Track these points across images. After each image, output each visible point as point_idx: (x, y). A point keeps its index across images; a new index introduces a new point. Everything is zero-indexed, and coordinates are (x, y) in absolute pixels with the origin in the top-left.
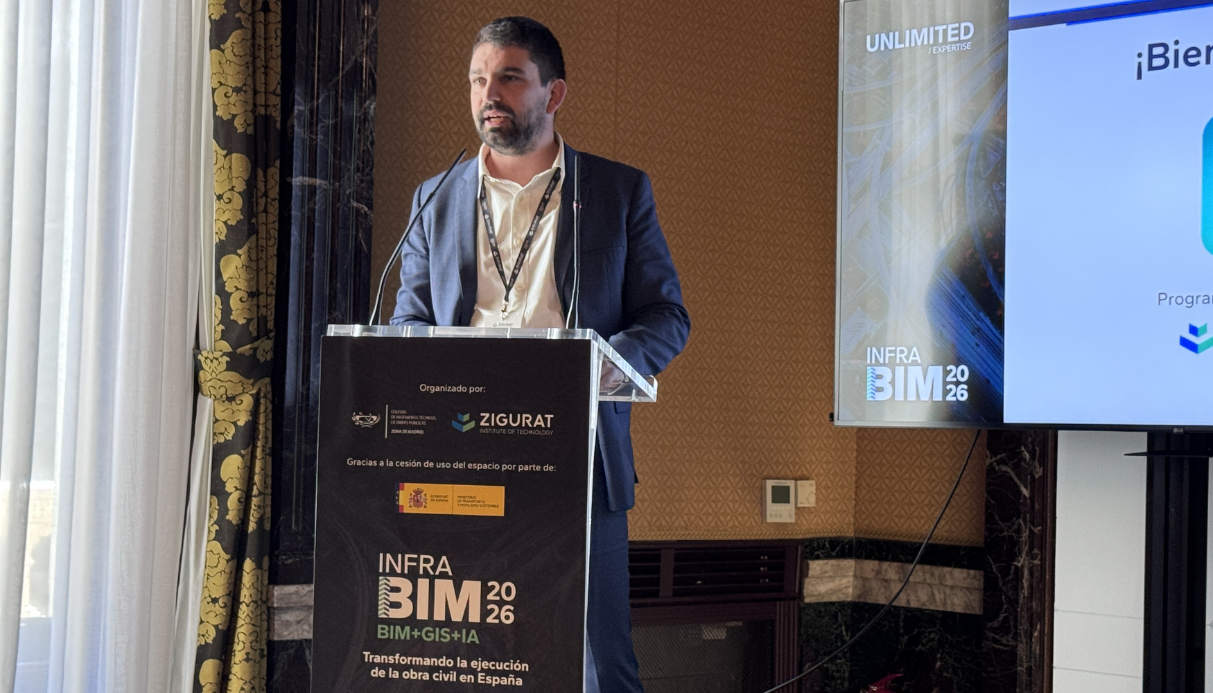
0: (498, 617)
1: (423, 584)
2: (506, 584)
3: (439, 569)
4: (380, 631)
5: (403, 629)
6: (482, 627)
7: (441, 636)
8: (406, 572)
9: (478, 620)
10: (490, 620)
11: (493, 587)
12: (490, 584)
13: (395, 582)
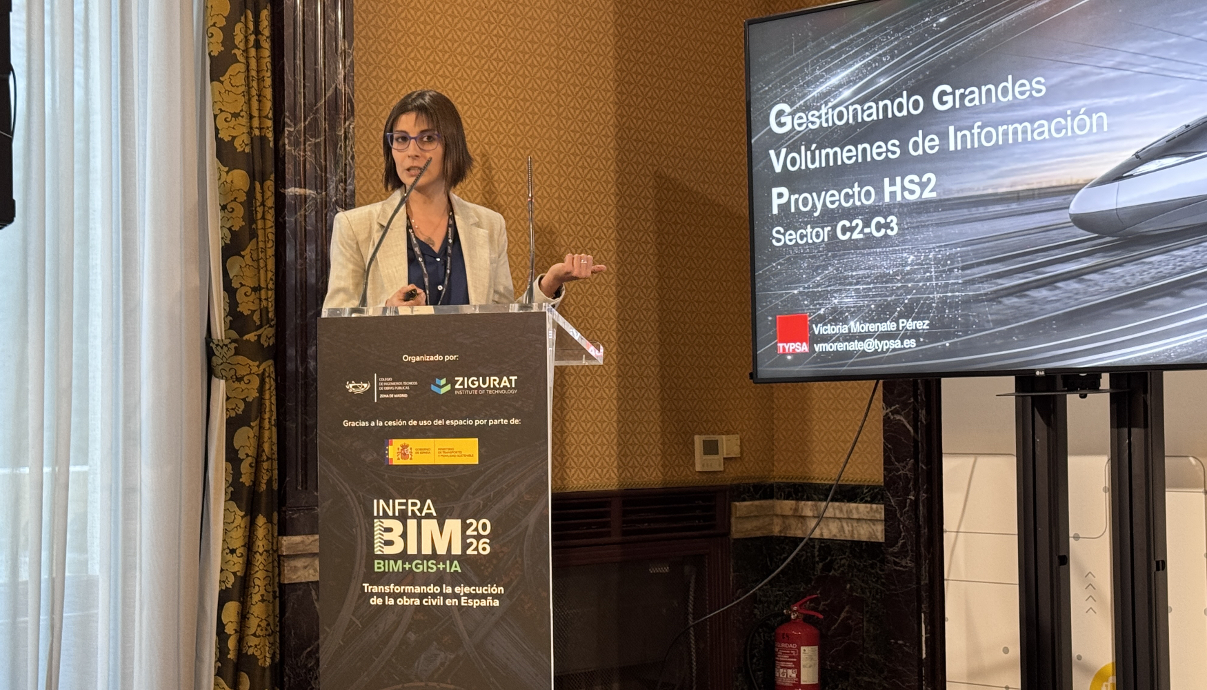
0: (476, 549)
1: (412, 524)
2: (482, 521)
3: (425, 511)
4: (376, 566)
5: (396, 563)
6: (463, 559)
7: (428, 567)
8: (397, 514)
9: (459, 553)
10: (469, 552)
11: (471, 524)
12: (468, 521)
13: (388, 523)
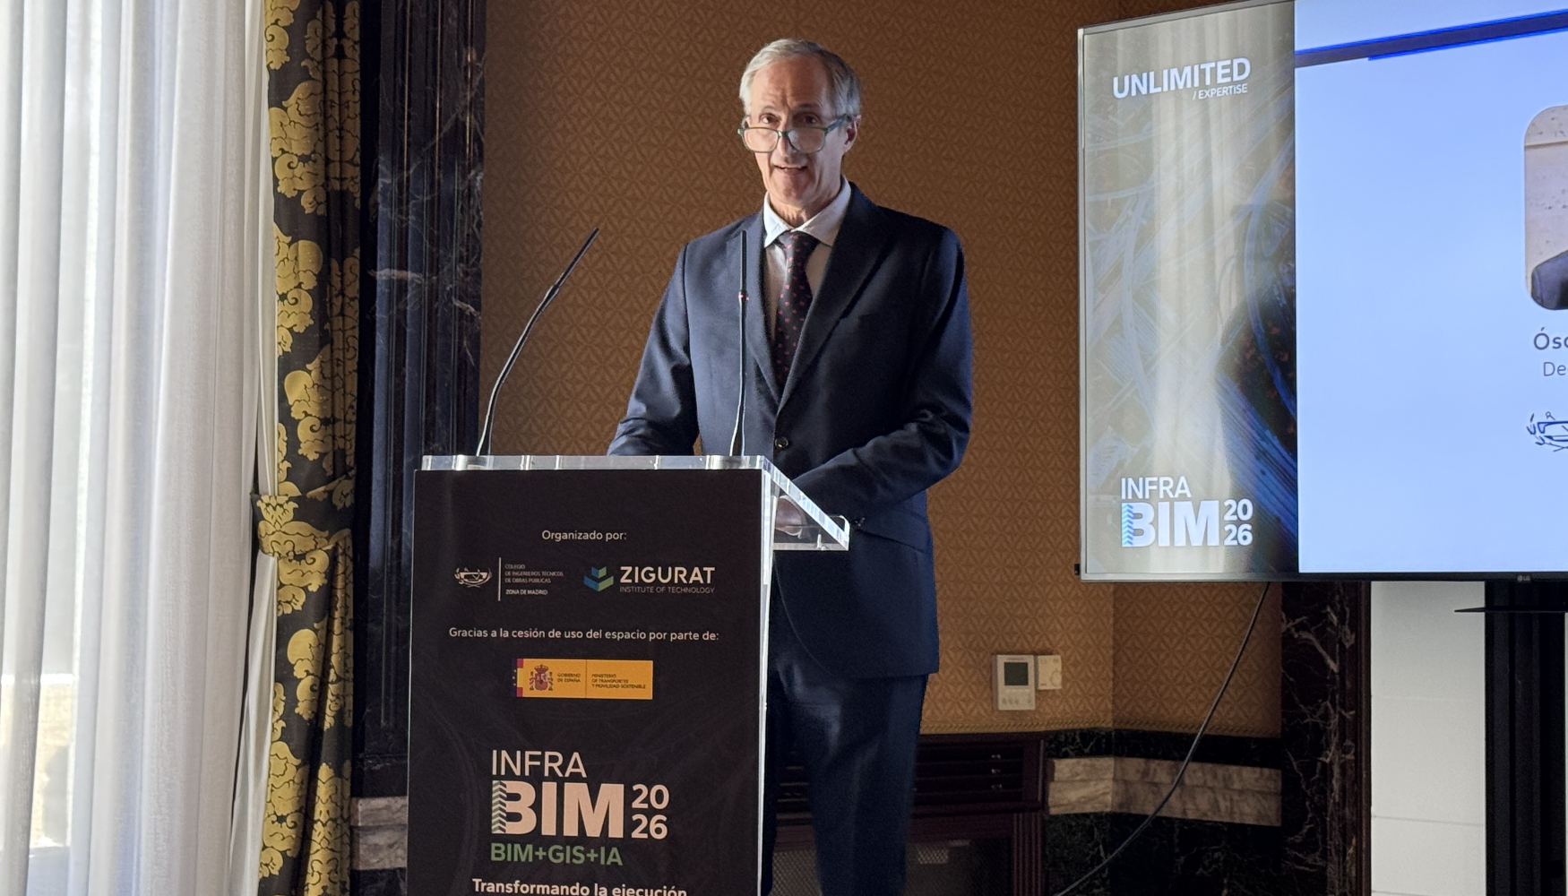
0: (646, 830)
1: (549, 789)
2: (656, 788)
3: (570, 769)
4: (494, 851)
5: (523, 849)
6: (626, 844)
7: (572, 856)
8: (527, 773)
9: (620, 835)
10: (636, 834)
11: (640, 792)
12: (635, 788)
13: (512, 786)
